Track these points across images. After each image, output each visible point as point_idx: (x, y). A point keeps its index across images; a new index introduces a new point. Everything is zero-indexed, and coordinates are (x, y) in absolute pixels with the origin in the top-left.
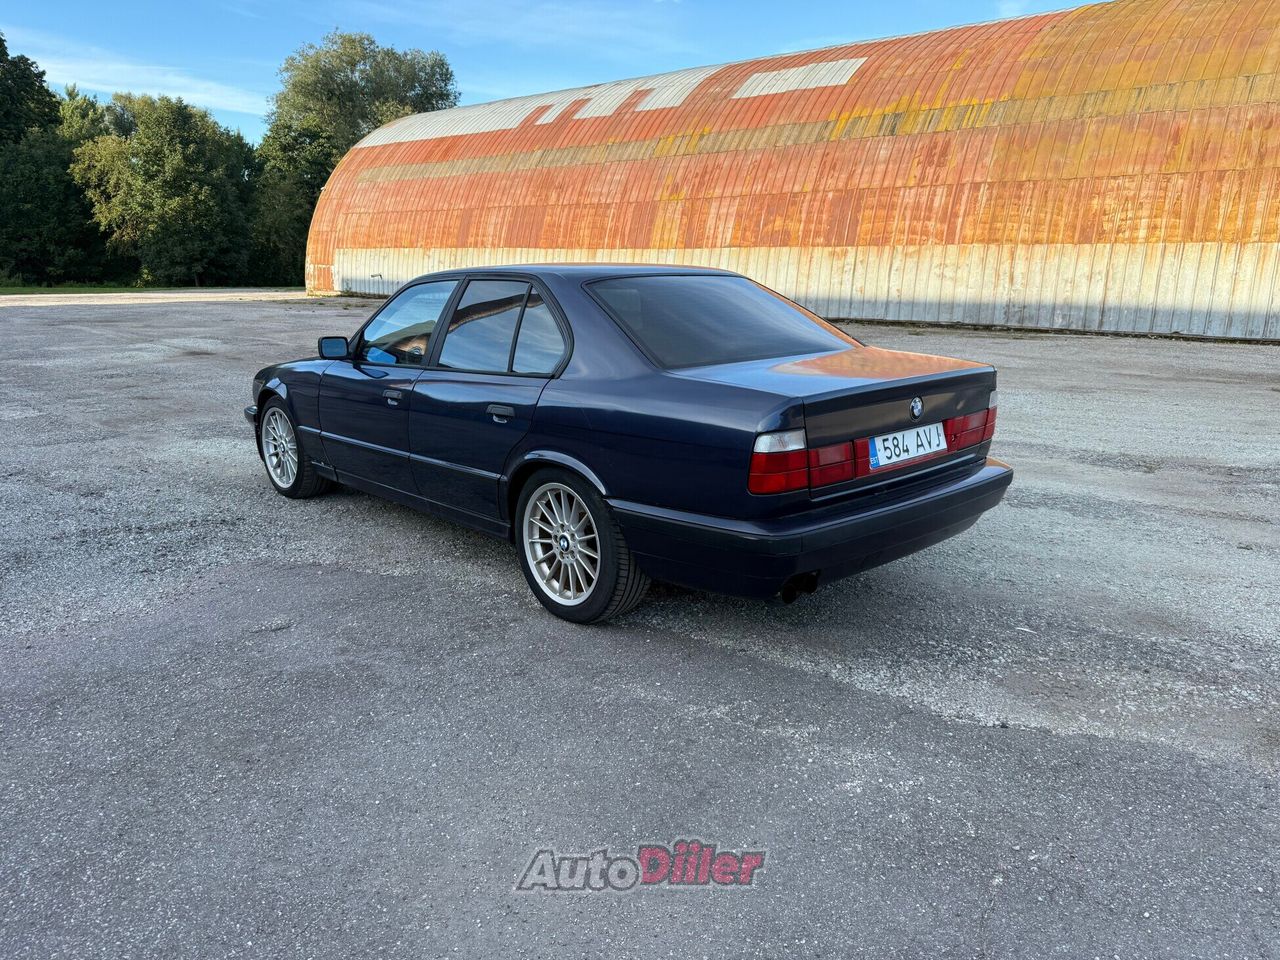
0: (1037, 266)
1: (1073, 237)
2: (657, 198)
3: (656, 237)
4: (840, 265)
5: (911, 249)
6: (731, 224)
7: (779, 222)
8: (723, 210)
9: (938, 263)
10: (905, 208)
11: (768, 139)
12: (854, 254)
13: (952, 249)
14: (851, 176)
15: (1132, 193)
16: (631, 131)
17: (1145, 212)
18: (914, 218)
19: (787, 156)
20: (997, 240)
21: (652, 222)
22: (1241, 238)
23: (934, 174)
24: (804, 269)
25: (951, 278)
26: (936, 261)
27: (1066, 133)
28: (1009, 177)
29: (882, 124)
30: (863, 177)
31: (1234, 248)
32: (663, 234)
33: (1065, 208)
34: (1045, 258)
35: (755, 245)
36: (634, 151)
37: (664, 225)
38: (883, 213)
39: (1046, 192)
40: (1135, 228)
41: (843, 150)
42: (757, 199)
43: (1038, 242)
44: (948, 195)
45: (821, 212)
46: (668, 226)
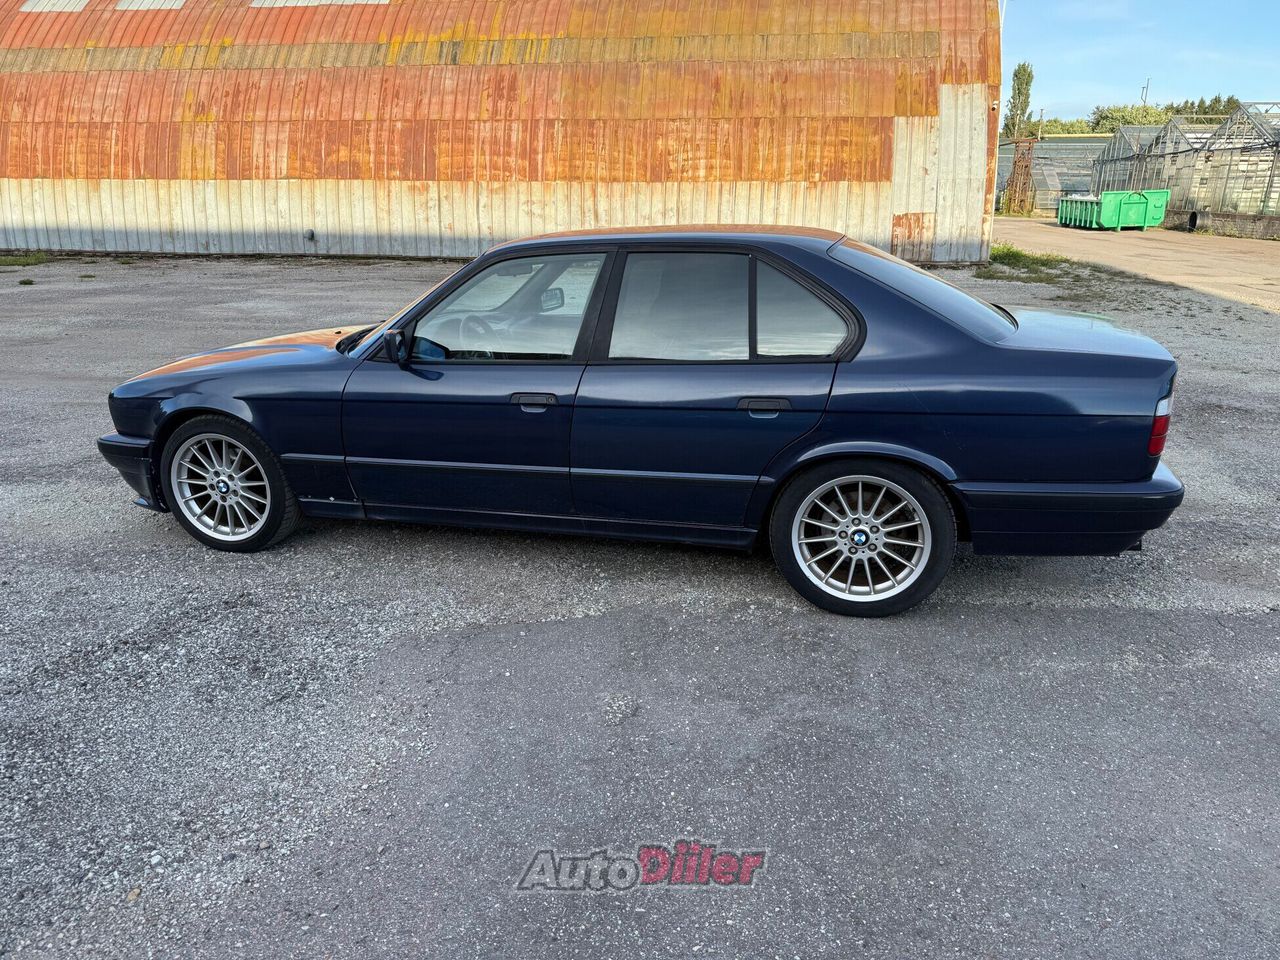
0: (617, 204)
1: (645, 175)
2: (178, 119)
3: (185, 163)
4: (424, 200)
5: (496, 185)
6: (284, 152)
7: (344, 153)
8: (271, 137)
9: (525, 199)
10: (483, 143)
11: (311, 59)
12: (436, 189)
13: (536, 186)
14: (418, 105)
15: (689, 136)
16: (118, 34)
17: (702, 153)
18: (494, 153)
19: (339, 79)
20: (578, 178)
21: (176, 147)
22: (777, 178)
23: (507, 108)
24: (383, 204)
25: (540, 216)
26: (523, 198)
27: (625, 74)
28: (580, 114)
29: (441, 51)
30: (432, 107)
31: (773, 187)
32: (194, 162)
33: (635, 148)
34: (624, 196)
35: (320, 176)
36: (130, 59)
37: (194, 151)
38: (461, 146)
39: (616, 132)
40: (696, 168)
41: (404, 77)
42: (311, 125)
43: (615, 180)
44: (525, 131)
45: (391, 142)
46: (200, 152)
